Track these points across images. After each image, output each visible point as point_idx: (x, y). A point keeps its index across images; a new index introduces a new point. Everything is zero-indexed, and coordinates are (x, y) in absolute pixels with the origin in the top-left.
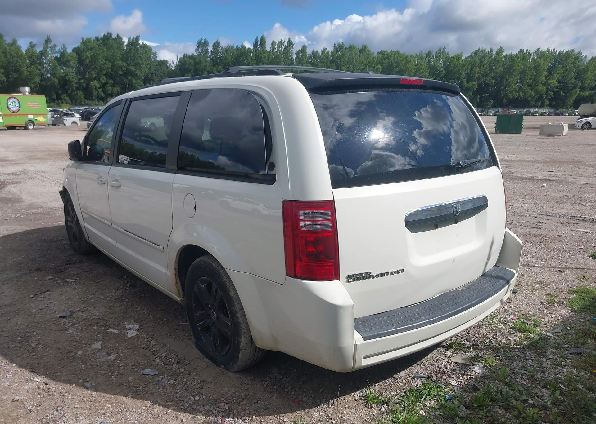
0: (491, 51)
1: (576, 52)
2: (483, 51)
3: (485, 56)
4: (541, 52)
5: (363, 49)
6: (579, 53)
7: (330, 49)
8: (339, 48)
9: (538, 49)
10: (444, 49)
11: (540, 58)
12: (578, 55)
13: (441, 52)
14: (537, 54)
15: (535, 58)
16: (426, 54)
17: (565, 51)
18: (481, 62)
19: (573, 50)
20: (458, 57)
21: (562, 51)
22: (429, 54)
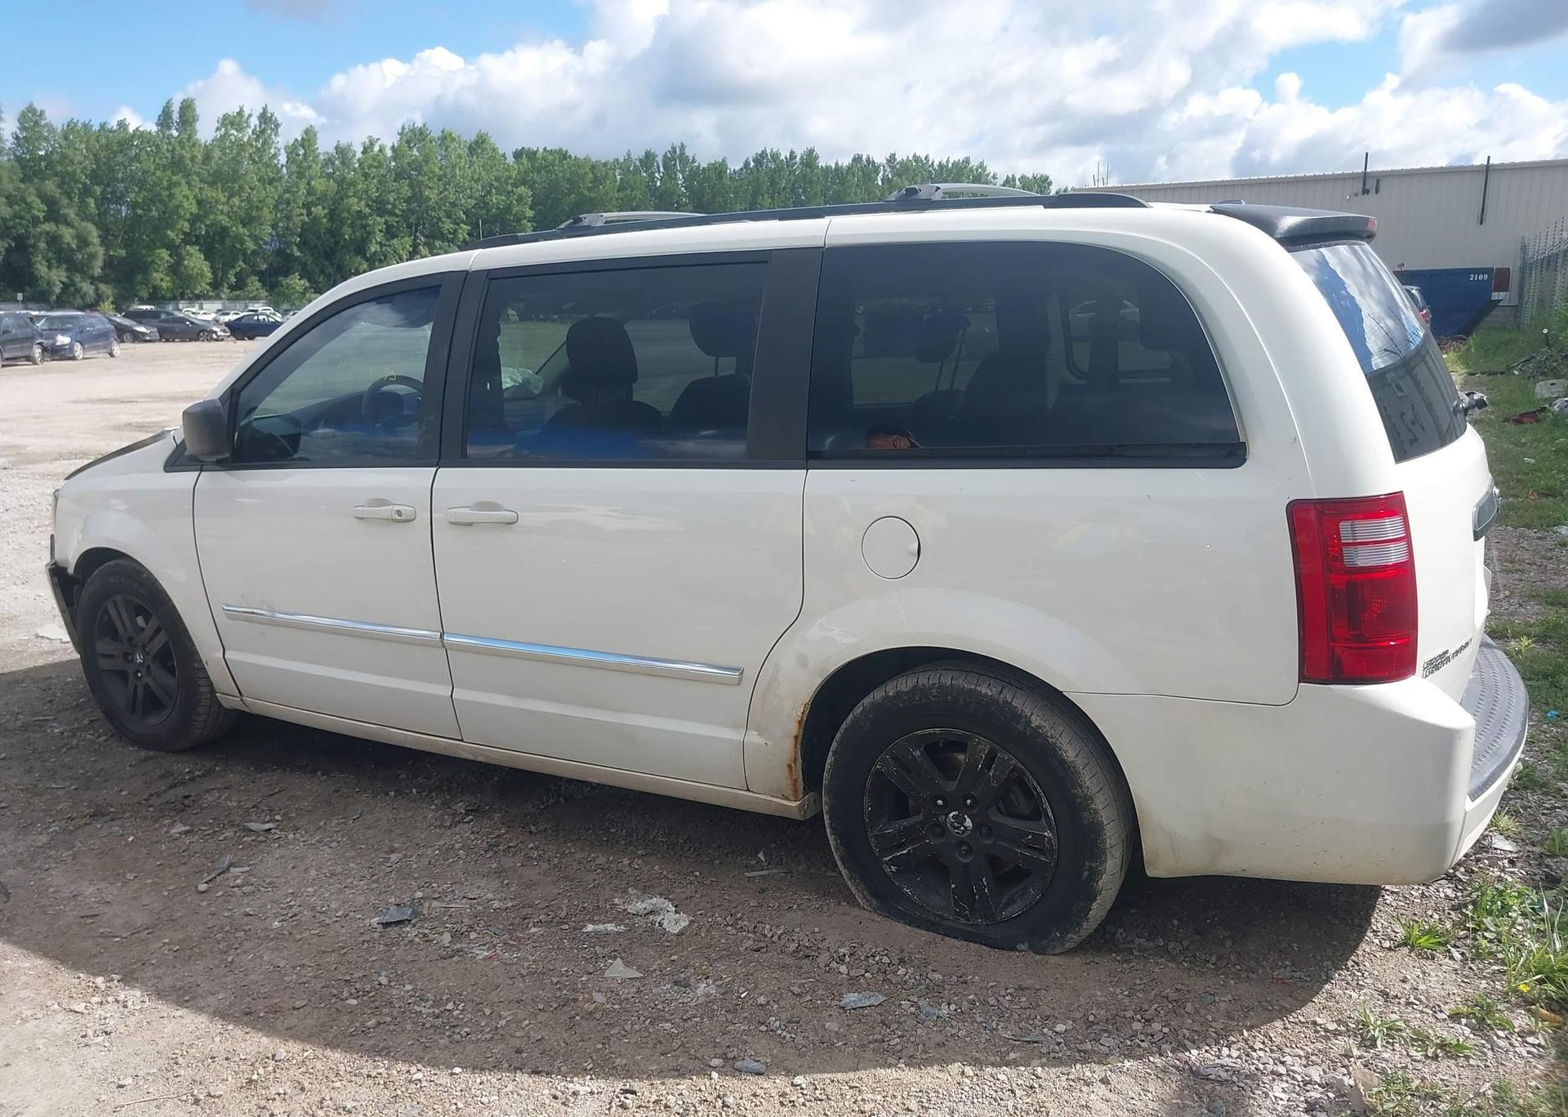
0: (792, 155)
1: (974, 163)
2: (775, 156)
3: (778, 170)
4: (901, 163)
5: (479, 145)
6: (981, 166)
7: (388, 140)
8: (414, 136)
9: (893, 156)
10: (683, 147)
11: (900, 176)
12: (980, 170)
13: (677, 157)
14: (892, 168)
15: (890, 176)
16: (641, 161)
17: (951, 161)
18: (773, 183)
19: (967, 160)
20: (719, 169)
21: (944, 161)
22: (648, 159)
